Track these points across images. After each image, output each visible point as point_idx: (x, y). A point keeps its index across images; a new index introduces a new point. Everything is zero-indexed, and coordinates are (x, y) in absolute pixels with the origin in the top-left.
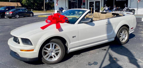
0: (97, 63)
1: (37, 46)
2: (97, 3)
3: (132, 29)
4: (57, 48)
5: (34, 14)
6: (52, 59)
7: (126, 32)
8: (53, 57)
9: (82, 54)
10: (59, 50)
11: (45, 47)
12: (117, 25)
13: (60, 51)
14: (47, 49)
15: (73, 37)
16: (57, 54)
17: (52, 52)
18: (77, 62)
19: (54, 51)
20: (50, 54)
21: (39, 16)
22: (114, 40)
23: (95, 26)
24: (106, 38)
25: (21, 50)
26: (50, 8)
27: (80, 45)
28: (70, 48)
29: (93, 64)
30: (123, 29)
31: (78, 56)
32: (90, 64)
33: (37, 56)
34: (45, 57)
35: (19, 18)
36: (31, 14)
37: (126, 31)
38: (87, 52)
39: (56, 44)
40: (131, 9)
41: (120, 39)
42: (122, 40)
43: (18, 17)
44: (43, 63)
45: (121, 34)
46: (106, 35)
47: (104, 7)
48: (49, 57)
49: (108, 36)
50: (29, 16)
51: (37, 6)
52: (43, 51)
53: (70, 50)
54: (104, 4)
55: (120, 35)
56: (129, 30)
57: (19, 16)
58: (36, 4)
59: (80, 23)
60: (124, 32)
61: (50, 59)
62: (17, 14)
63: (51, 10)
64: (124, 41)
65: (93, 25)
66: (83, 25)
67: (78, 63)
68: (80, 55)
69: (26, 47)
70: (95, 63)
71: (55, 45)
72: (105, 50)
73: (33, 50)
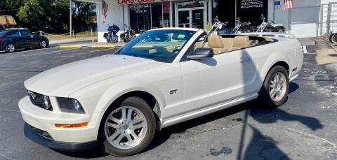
0: (230, 150)
1: (94, 115)
2: (196, 14)
3: (294, 70)
4: (137, 118)
5: (51, 42)
6: (127, 143)
7: (283, 79)
8: (130, 139)
9: (189, 130)
10: (141, 122)
11: (111, 117)
12: (264, 63)
13: (145, 126)
14: (116, 120)
15: (172, 92)
16: (137, 132)
17: (126, 127)
18: (184, 149)
19: (131, 125)
20: (122, 131)
21: (61, 47)
22: (256, 97)
23: (217, 65)
24: (241, 93)
25: (58, 125)
26: (83, 28)
27: (187, 109)
28: (164, 119)
29: (221, 152)
30: (277, 72)
31: (183, 135)
32: (214, 153)
33: (95, 139)
34: (110, 139)
35: (15, 51)
36: (44, 43)
37: (283, 76)
38: (200, 127)
39: (136, 109)
40: (275, 26)
41: (270, 93)
42: (275, 96)
43: (13, 48)
44: (106, 154)
45: (271, 84)
46: (241, 86)
47: (213, 22)
48: (120, 138)
49: (245, 88)
50: (40, 47)
51: (51, 24)
52: (108, 124)
53: (165, 122)
54: (213, 17)
55: (271, 86)
56: (288, 72)
57: (15, 48)
58: (50, 19)
59: (184, 59)
60: (278, 79)
61: (122, 144)
62: (10, 43)
63: (87, 32)
64: (278, 99)
65: (214, 63)
66: (192, 65)
67: (186, 152)
68: (186, 133)
69: (70, 117)
70: (227, 151)
71: (133, 112)
72: (239, 120)
73: (85, 124)
